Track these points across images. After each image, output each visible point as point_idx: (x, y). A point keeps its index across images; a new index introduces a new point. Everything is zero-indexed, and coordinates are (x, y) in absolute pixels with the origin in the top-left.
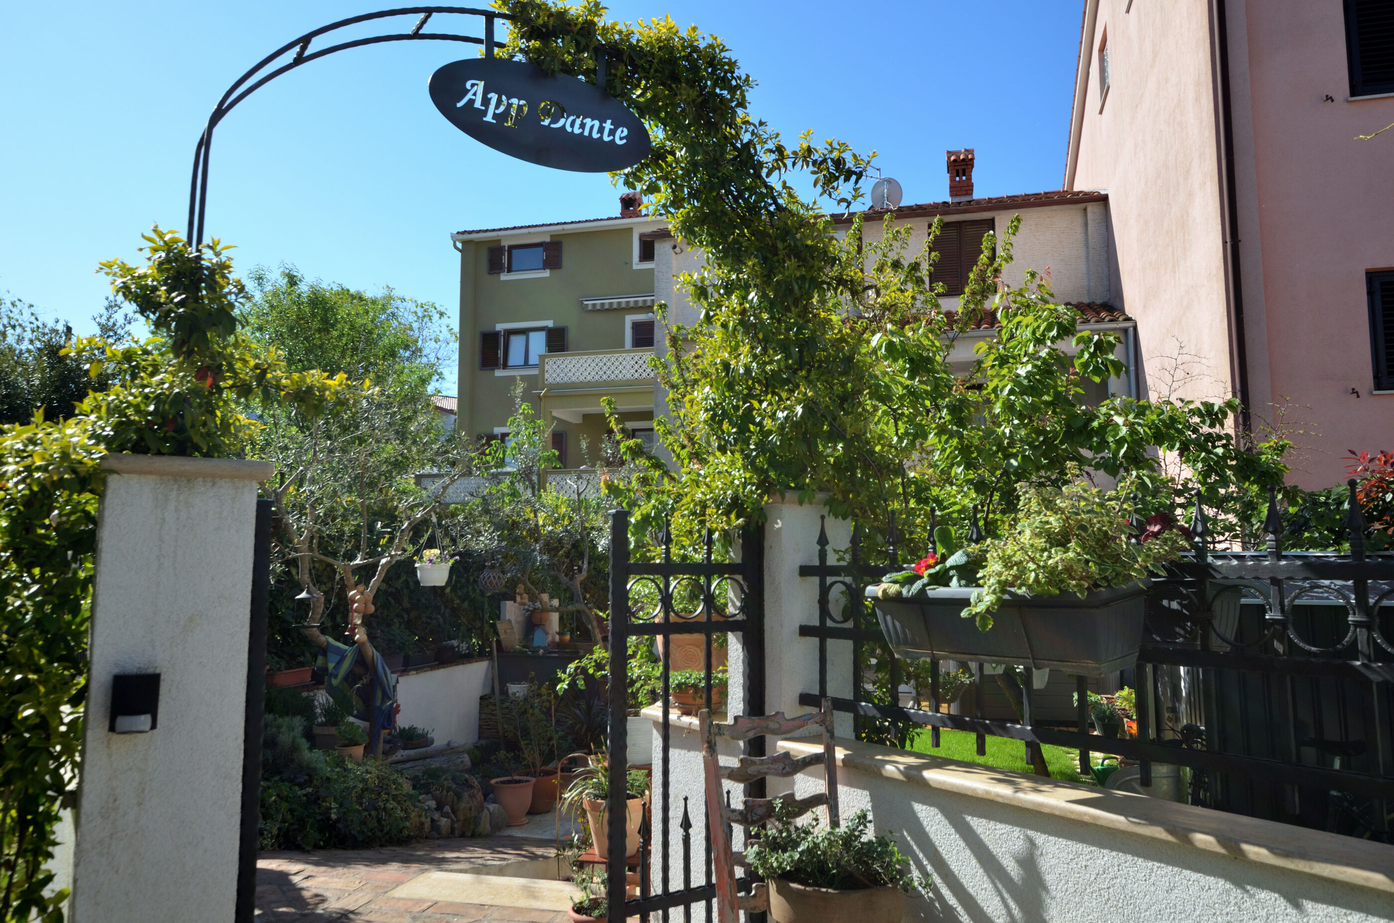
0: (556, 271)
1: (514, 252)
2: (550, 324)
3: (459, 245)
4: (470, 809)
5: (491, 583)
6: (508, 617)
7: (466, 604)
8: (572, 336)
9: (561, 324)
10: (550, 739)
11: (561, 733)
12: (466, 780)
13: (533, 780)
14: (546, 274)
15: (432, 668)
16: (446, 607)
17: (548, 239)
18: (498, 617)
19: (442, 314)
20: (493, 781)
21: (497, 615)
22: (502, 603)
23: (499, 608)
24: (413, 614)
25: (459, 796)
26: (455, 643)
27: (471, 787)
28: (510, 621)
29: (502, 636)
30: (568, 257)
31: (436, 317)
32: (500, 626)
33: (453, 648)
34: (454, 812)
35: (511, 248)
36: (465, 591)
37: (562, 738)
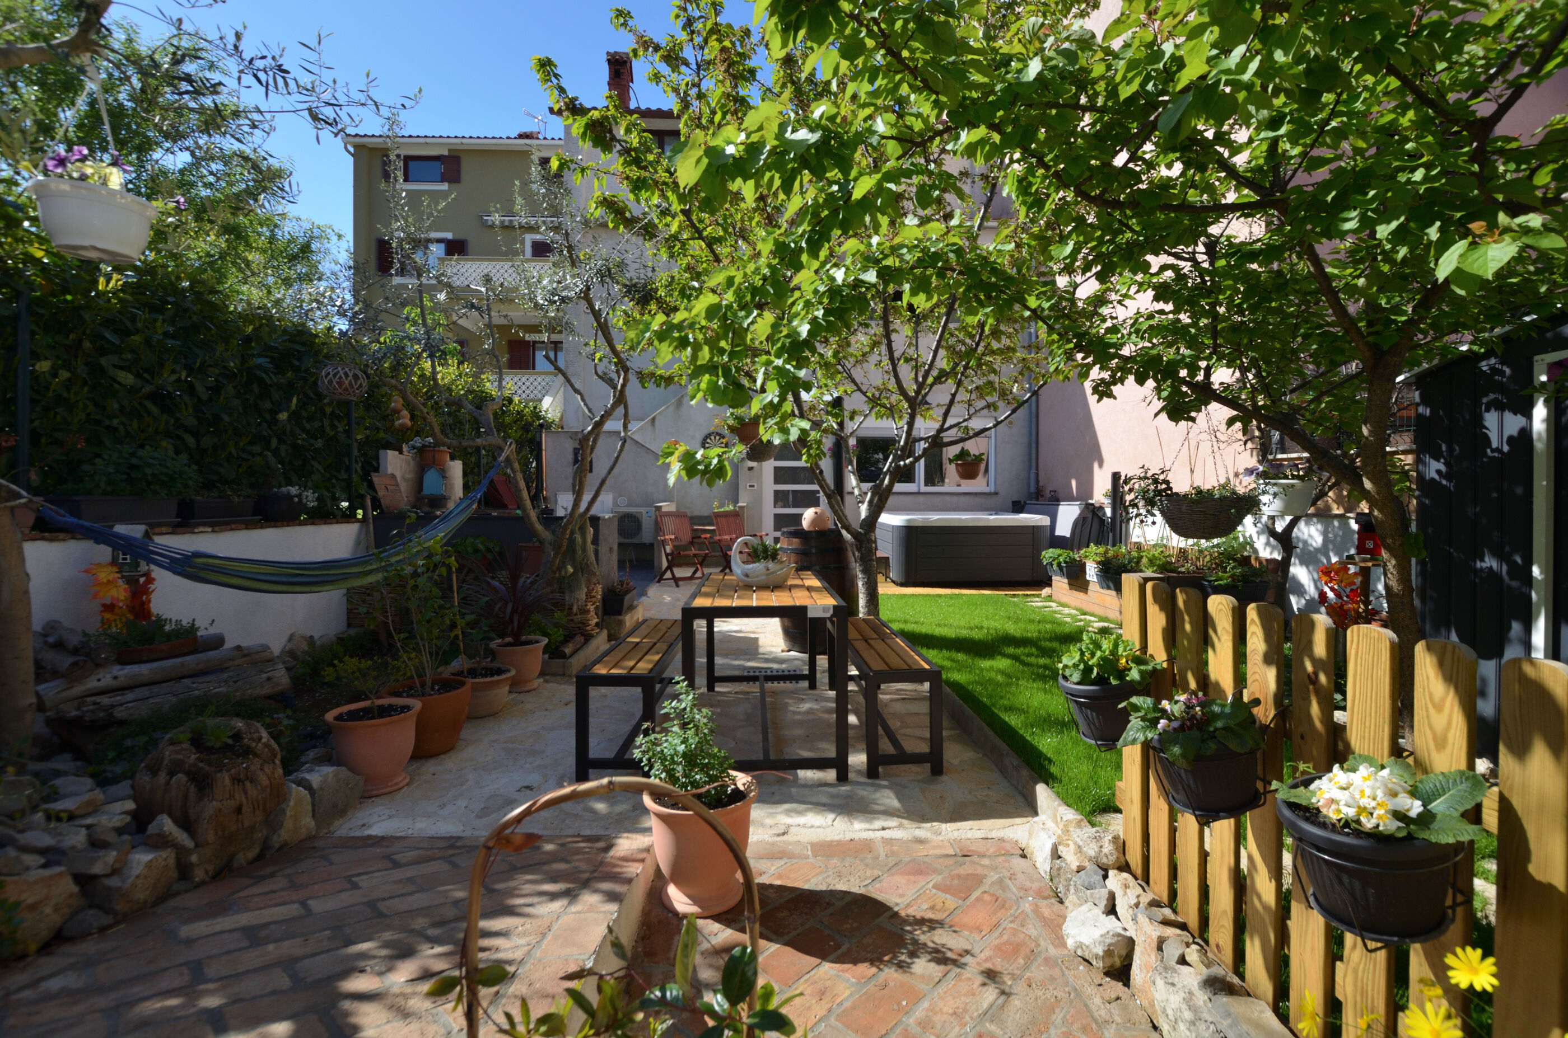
0: (454, 185)
1: (411, 164)
2: (449, 236)
3: (352, 150)
4: (239, 810)
5: (340, 383)
6: (390, 471)
7: (319, 444)
8: (471, 246)
9: (460, 236)
10: (453, 625)
11: (470, 618)
12: (237, 736)
13: (416, 704)
14: (445, 186)
15: (249, 526)
16: (281, 441)
17: (446, 153)
18: (377, 470)
19: (340, 237)
20: (330, 716)
21: (372, 466)
22: (382, 452)
23: (377, 458)
24: (207, 441)
25: (202, 783)
26: (294, 490)
27: (247, 752)
28: (393, 476)
29: (381, 493)
30: (467, 169)
31: (335, 238)
32: (376, 479)
33: (290, 497)
34: (186, 824)
35: (408, 159)
36: (317, 424)
37: (472, 625)
